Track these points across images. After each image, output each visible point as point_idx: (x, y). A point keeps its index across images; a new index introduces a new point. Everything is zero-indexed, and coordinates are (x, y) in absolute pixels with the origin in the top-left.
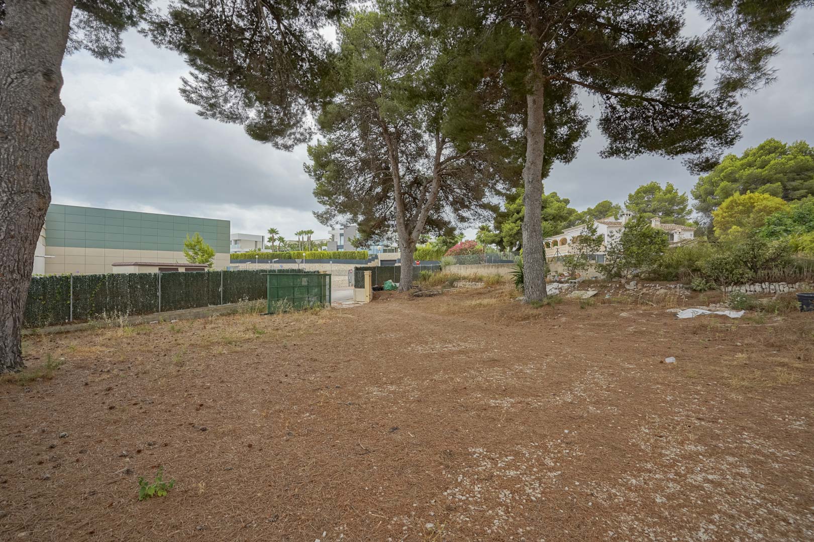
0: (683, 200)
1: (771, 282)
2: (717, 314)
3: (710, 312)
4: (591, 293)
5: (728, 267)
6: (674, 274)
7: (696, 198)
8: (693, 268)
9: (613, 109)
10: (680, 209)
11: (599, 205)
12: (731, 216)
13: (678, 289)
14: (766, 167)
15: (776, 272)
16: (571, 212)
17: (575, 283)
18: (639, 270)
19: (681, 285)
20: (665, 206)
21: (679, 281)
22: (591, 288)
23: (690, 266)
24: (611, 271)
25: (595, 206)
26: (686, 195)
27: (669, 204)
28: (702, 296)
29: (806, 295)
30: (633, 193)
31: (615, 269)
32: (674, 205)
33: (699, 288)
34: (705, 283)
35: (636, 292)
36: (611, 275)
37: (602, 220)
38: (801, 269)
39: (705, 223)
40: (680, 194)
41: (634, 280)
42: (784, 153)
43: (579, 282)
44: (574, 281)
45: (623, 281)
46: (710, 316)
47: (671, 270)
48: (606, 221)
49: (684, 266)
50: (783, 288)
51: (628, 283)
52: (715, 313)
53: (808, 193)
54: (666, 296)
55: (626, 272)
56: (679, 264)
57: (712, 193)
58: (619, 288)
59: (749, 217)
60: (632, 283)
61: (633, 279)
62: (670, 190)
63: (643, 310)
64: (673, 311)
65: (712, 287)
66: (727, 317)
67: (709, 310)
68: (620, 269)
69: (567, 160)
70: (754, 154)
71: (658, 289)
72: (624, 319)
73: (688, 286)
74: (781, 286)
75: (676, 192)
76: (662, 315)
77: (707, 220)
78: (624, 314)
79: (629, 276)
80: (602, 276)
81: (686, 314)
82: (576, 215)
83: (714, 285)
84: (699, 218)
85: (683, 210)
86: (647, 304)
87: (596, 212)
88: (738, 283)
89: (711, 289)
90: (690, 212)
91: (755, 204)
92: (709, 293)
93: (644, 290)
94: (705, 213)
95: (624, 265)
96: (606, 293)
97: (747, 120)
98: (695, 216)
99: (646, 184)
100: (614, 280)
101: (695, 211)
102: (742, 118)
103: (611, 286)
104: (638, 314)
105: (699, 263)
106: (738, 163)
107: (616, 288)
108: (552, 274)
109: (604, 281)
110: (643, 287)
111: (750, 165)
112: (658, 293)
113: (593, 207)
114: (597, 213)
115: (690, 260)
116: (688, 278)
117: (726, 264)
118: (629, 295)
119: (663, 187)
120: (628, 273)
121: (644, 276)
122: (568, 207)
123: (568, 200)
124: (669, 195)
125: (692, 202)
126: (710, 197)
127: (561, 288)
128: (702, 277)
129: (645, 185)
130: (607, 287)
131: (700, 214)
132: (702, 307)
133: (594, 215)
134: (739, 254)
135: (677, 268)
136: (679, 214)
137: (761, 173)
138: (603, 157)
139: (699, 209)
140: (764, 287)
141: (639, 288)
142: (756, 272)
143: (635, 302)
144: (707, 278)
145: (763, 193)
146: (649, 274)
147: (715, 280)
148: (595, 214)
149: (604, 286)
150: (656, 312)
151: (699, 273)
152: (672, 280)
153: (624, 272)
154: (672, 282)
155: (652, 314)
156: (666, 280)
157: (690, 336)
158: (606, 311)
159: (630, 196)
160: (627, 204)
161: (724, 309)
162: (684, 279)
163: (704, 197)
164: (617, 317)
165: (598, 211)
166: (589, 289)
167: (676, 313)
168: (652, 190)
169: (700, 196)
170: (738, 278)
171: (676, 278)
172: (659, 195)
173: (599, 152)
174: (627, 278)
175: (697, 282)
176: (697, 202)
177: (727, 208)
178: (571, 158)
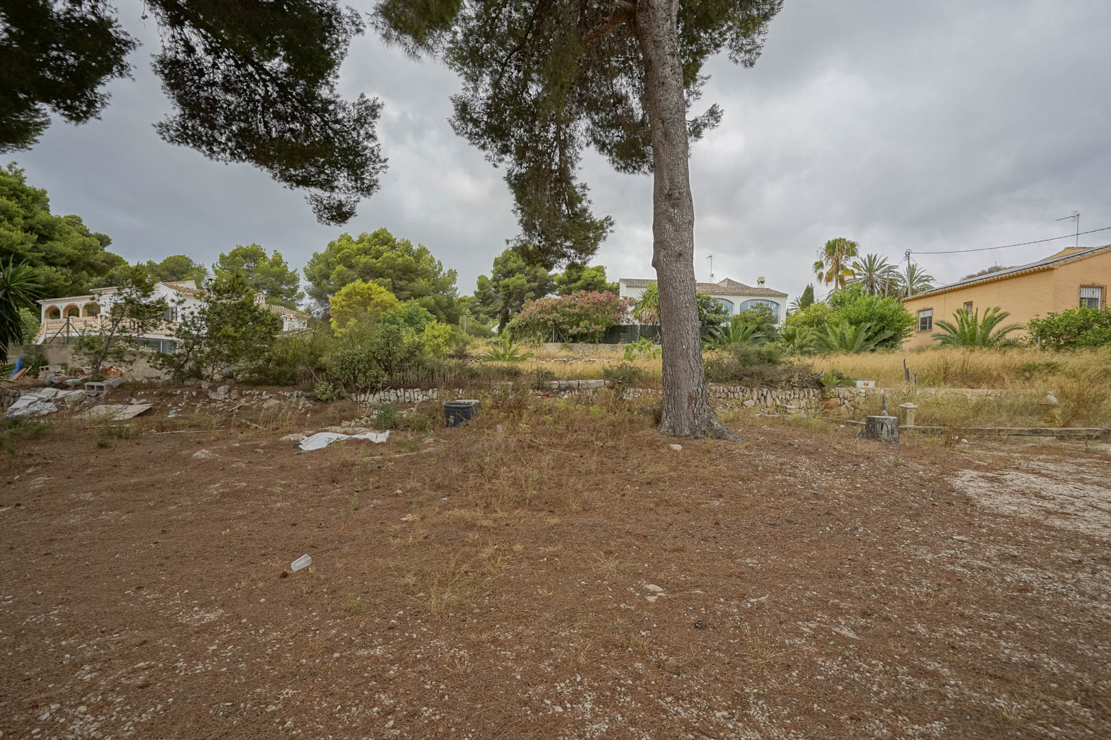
0: (294, 279)
1: (406, 388)
2: (356, 439)
3: (346, 437)
4: (136, 408)
5: (361, 366)
6: (288, 375)
7: (310, 280)
8: (316, 366)
9: (190, 50)
10: (290, 289)
11: (170, 260)
12: (349, 306)
13: (295, 399)
14: (380, 259)
15: (411, 376)
16: (113, 261)
17: (101, 388)
18: (234, 368)
19: (300, 392)
20: (272, 282)
21: (297, 387)
22: (138, 398)
23: (313, 363)
24: (182, 366)
25: (162, 261)
26: (297, 272)
27: (276, 280)
28: (331, 410)
29: (453, 406)
30: (227, 254)
31: (190, 364)
32: (282, 283)
33: (324, 397)
34: (332, 390)
35: (229, 405)
36: (183, 373)
37: (174, 284)
38: (433, 372)
39: (318, 313)
40: (290, 270)
41: (225, 384)
42: (393, 248)
43: (110, 386)
44: (99, 384)
45: (205, 385)
46: (348, 442)
47: (284, 368)
48: (180, 285)
49: (304, 364)
50: (417, 396)
51: (214, 389)
52: (354, 436)
53: (411, 295)
54: (280, 411)
55: (210, 369)
56: (296, 359)
57: (327, 277)
58: (196, 399)
59: (366, 310)
60: (222, 389)
61: (222, 382)
62: (277, 262)
63: (240, 441)
64: (292, 439)
65: (342, 394)
66: (371, 442)
67: (345, 433)
68: (199, 363)
69: (77, 116)
70: (369, 241)
71: (266, 400)
72: (202, 463)
73: (309, 394)
74: (416, 394)
75: (285, 266)
76: (276, 447)
77: (321, 309)
78: (201, 454)
79: (217, 377)
80: (165, 375)
81: (315, 442)
82: (125, 269)
83: (344, 393)
84: (312, 305)
85: (294, 291)
86: (248, 427)
87: (164, 270)
88: (374, 390)
89: (341, 398)
90: (301, 296)
91: (372, 296)
92: (339, 404)
93: (243, 401)
94: (318, 300)
95: (208, 356)
96: (170, 409)
97: (386, 167)
98: (307, 302)
99: (246, 244)
100: (187, 383)
101: (307, 296)
102: (380, 161)
103: (182, 394)
104: (232, 450)
105: (324, 359)
106: (355, 247)
107: (191, 398)
108: (51, 369)
109: (168, 384)
110: (241, 395)
111: (366, 252)
112: (265, 406)
113: (158, 262)
114: (166, 273)
115: (312, 354)
116: (310, 381)
117: (358, 362)
118: (214, 412)
119: (270, 256)
120: (215, 371)
121: (242, 377)
122: (107, 249)
123: (107, 237)
124: (276, 269)
125: (304, 284)
126: (325, 282)
127: (62, 400)
128: (328, 380)
129: (245, 247)
130: (171, 395)
131: (314, 301)
132: (334, 428)
133: (159, 275)
134: (373, 349)
135: (294, 366)
136: (288, 296)
137: (375, 264)
138: (164, 138)
139: (313, 294)
140: (399, 394)
141: (234, 397)
142: (391, 375)
143: (226, 424)
144: (335, 381)
145: (380, 285)
146: (250, 373)
147: (345, 385)
148: (162, 273)
149: (168, 394)
150: (264, 443)
151: (324, 374)
152: (287, 385)
153: (207, 370)
154: (287, 388)
155: (257, 446)
156: (278, 384)
157: (328, 487)
158: (163, 448)
159: (222, 257)
160: (218, 269)
161: (363, 429)
162: (305, 383)
163: (318, 278)
164: (185, 461)
165: (167, 269)
166: (134, 401)
167: (298, 441)
168: (253, 255)
169: (314, 277)
170: (372, 382)
171: (291, 381)
172: (264, 264)
173: (156, 123)
174: (212, 379)
175: (322, 387)
176: (310, 284)
177: (346, 296)
178: (85, 113)
